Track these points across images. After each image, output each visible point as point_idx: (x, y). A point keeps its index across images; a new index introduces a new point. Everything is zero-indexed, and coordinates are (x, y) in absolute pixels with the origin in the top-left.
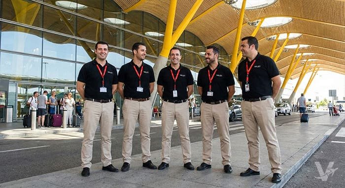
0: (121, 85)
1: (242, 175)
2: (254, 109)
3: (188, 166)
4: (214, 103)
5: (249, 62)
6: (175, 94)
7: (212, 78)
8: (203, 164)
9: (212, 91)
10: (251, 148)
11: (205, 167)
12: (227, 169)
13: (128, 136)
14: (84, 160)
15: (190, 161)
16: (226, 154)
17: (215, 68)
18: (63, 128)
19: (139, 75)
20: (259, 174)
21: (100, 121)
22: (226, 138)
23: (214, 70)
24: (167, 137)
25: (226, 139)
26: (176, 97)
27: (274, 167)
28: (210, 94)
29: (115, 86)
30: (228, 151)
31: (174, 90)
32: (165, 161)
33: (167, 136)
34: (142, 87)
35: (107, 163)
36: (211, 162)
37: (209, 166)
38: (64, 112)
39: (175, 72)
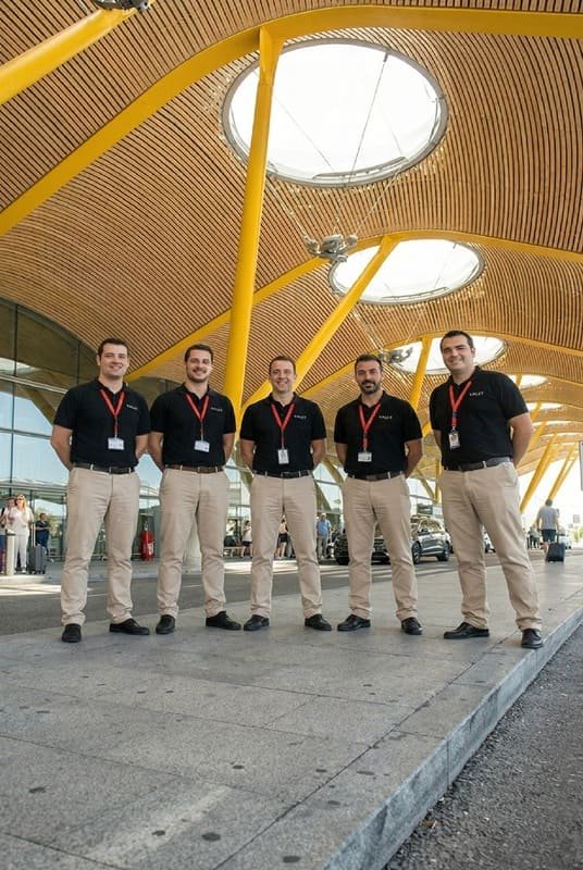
0: (157, 439)
1: (448, 636)
2: (470, 486)
3: (315, 623)
4: (374, 477)
5: (455, 385)
6: (283, 457)
7: (370, 422)
8: (352, 618)
9: (369, 450)
10: (465, 576)
11: (356, 624)
12: (410, 627)
13: (172, 553)
14: (67, 605)
15: (319, 612)
16: (404, 594)
17: (375, 403)
18: (5, 574)
19: (201, 416)
20: (487, 635)
21: (105, 517)
22: (405, 557)
23: (374, 407)
24: (265, 557)
25: (403, 559)
26: (285, 465)
27: (523, 615)
28: (364, 457)
29: (142, 440)
30: (409, 588)
31: (280, 448)
32: (260, 612)
33: (265, 553)
34: (206, 440)
35: (121, 616)
36: (371, 613)
37: (365, 623)
38: (9, 537)
39: (283, 411)
